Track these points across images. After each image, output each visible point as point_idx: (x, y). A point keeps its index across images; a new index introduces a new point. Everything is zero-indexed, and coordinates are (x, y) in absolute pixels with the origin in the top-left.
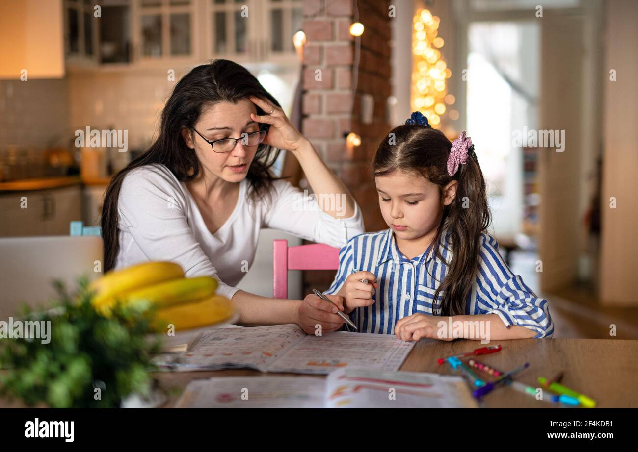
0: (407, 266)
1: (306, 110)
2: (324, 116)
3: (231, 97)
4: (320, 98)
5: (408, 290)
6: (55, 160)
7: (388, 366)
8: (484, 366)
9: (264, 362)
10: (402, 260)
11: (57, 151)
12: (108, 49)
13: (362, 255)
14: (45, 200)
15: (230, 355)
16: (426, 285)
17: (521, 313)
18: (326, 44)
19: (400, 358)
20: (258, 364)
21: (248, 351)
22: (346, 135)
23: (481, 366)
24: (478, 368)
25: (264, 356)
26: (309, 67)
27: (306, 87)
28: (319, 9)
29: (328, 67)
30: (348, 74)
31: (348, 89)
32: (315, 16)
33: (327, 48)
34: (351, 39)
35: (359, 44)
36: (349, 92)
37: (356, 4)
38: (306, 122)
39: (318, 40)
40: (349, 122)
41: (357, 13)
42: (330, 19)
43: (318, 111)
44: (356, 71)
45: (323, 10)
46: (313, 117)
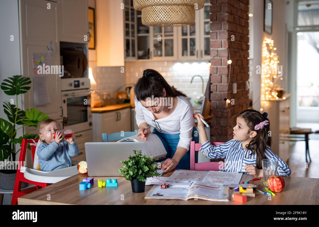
1: (211, 91)
2: (218, 92)
4: (217, 86)
5: (241, 158)
6: (120, 97)
11: (121, 93)
12: (141, 53)
14: (117, 113)
18: (219, 67)
22: (225, 100)
26: (212, 75)
27: (211, 82)
28: (217, 54)
29: (219, 75)
30: (227, 77)
31: (226, 83)
32: (214, 57)
33: (219, 68)
34: (228, 65)
35: (230, 67)
36: (227, 84)
37: (229, 53)
38: (211, 94)
39: (216, 65)
40: (226, 94)
41: (230, 56)
42: (220, 58)
43: (216, 90)
44: (229, 76)
45: (217, 55)
46: (214, 92)
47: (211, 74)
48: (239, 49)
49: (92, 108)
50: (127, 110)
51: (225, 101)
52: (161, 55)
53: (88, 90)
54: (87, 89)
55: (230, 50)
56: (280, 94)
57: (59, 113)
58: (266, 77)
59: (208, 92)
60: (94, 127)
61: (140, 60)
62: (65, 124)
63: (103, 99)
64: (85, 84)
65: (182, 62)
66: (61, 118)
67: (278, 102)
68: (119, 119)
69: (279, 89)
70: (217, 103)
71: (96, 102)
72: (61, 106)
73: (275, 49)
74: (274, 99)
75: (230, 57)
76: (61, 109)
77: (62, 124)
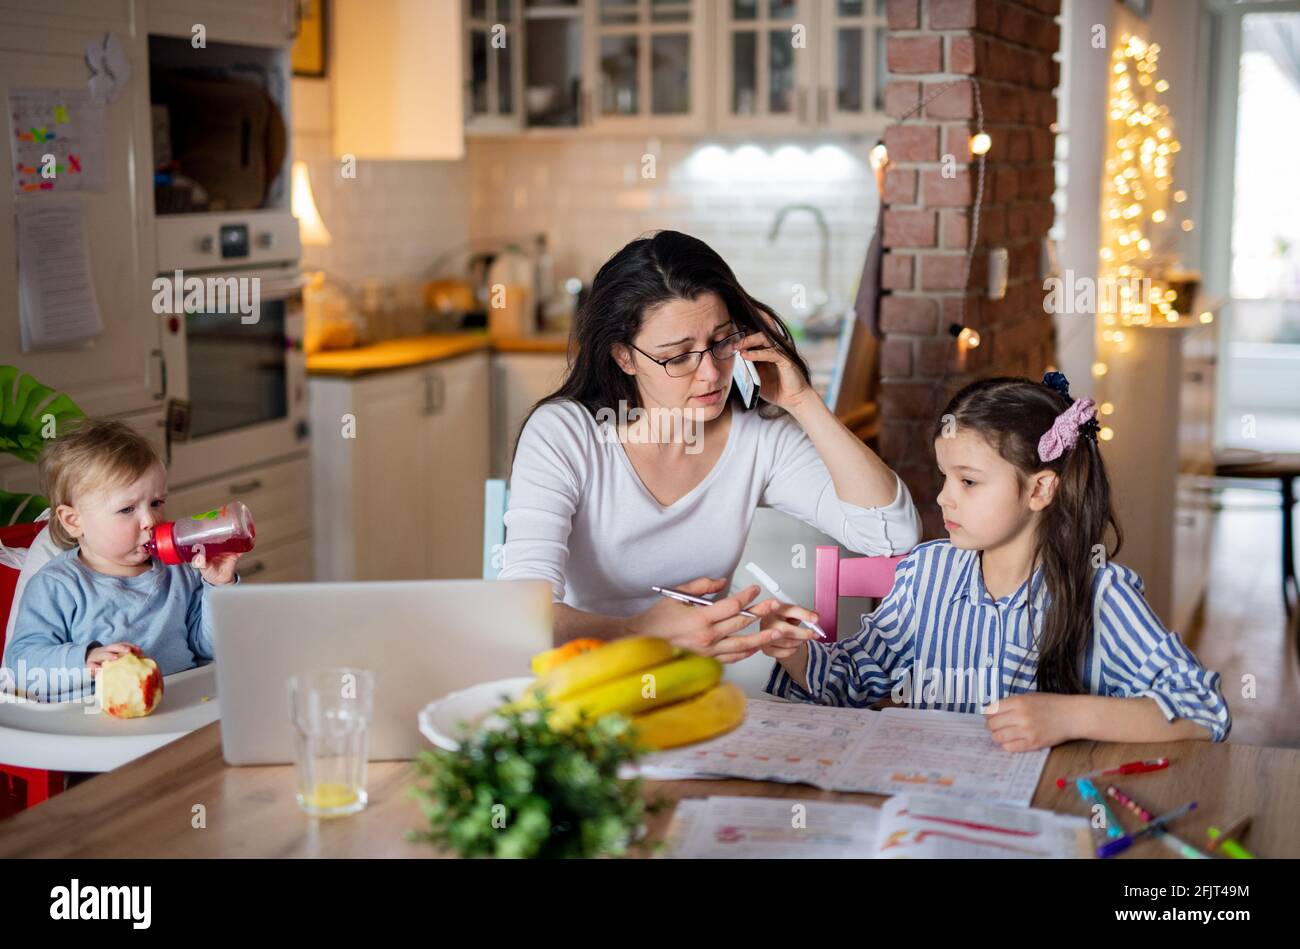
0: (990, 611)
1: (886, 284)
2: (918, 294)
3: (688, 290)
4: (913, 260)
5: (991, 651)
6: (446, 303)
7: (1019, 785)
8: (1129, 800)
9: (824, 774)
10: (982, 600)
11: (446, 285)
12: (539, 98)
13: (930, 581)
14: (428, 380)
15: (766, 759)
16: (1016, 643)
17: (1191, 698)
18: (924, 168)
19: (1033, 771)
20: (816, 779)
21: (794, 756)
22: (956, 330)
23: (1124, 800)
24: (1120, 801)
25: (822, 766)
26: (893, 208)
27: (887, 242)
28: (916, 105)
29: (927, 208)
30: (963, 220)
31: (961, 247)
32: (904, 118)
33: (927, 174)
34: (969, 159)
35: (982, 168)
36: (962, 253)
37: (978, 99)
38: (886, 302)
39: (910, 160)
40: (961, 304)
41: (981, 113)
42: (934, 124)
43: (907, 283)
44: (976, 215)
45: (920, 107)
46: (898, 294)
47: (887, 201)
48: (1018, 83)
49: (310, 355)
50: (474, 366)
51: (951, 338)
52: (634, 111)
53: (290, 271)
54: (284, 265)
55: (981, 86)
56: (1186, 295)
57: (147, 381)
58: (1122, 218)
59: (870, 293)
60: (317, 442)
61: (539, 133)
62: (174, 433)
63: (363, 313)
64: (275, 241)
65: (730, 142)
66: (159, 402)
67: (1175, 335)
68: (436, 401)
69: (1178, 273)
70: (910, 346)
71: (331, 326)
72: (156, 346)
73: (1162, 86)
74: (1159, 323)
75: (981, 120)
76: (157, 361)
77: (161, 433)
